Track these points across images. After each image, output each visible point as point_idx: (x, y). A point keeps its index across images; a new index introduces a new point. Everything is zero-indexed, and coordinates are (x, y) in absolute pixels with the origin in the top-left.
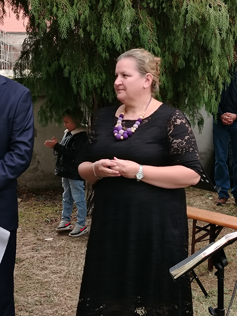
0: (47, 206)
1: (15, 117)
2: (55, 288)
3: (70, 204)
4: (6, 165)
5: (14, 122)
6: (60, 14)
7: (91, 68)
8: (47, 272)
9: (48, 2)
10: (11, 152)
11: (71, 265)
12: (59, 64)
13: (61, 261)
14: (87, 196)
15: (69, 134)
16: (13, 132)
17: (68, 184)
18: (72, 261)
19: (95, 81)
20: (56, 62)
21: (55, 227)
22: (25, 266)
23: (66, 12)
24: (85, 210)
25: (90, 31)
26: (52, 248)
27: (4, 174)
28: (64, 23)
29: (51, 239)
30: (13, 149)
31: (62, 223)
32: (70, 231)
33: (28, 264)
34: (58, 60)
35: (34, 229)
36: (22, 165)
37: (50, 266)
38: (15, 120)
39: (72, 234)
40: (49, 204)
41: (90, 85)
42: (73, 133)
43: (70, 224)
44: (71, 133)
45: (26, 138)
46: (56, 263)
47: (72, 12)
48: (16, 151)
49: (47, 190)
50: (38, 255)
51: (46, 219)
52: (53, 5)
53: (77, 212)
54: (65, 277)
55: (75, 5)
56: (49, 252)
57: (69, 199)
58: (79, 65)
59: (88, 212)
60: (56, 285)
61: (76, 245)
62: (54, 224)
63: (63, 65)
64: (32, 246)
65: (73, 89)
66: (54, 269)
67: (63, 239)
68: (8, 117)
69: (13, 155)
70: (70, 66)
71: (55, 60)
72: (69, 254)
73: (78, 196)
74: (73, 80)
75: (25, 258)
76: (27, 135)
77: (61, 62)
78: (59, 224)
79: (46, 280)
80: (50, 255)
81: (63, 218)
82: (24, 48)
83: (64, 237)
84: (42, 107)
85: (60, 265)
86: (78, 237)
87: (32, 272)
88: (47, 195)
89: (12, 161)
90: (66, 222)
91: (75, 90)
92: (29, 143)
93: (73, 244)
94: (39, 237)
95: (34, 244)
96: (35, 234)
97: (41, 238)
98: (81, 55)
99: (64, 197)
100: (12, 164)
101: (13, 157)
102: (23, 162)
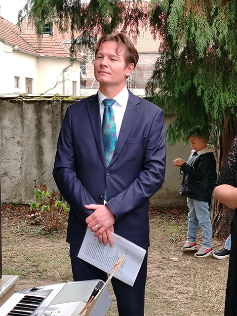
0: (172, 225)
1: (149, 136)
2: (181, 309)
3: (196, 224)
4: (142, 183)
5: (148, 142)
6: (198, 34)
7: (225, 88)
8: (173, 292)
9: (186, 22)
10: (146, 171)
11: (198, 287)
12: (192, 83)
13: (187, 282)
14: (213, 217)
15: (195, 154)
16: (148, 151)
17: (192, 204)
18: (198, 282)
19: (229, 101)
20: (190, 82)
21: (181, 247)
22: (151, 284)
23: (204, 31)
24: (210, 231)
25: (228, 50)
26: (178, 267)
27: (140, 192)
28: (201, 42)
29: (176, 259)
30: (148, 167)
31: (187, 243)
32: (195, 251)
33: (154, 282)
34: (192, 80)
35: (159, 247)
36: (157, 184)
37: (176, 286)
38: (149, 140)
39: (197, 255)
40: (174, 222)
41: (223, 105)
42: (199, 153)
43: (196, 244)
44: (198, 153)
45: (160, 157)
46: (182, 283)
47: (210, 32)
48: (151, 170)
49: (171, 209)
50: (164, 274)
51: (171, 237)
52: (192, 25)
53: (202, 232)
54: (191, 298)
55: (213, 24)
56: (175, 271)
57: (195, 219)
58: (213, 84)
59: (214, 233)
60: (183, 305)
61: (202, 266)
62: (179, 244)
63: (196, 84)
64: (157, 264)
65: (205, 109)
66: (181, 289)
67: (188, 260)
68: (143, 136)
69: (148, 174)
70: (203, 85)
71: (188, 80)
72: (195, 276)
73: (202, 216)
74: (206, 99)
75: (151, 276)
76: (160, 155)
77: (195, 81)
78: (184, 244)
79: (173, 300)
80: (176, 275)
81: (188, 237)
82: (157, 67)
83: (190, 257)
84: (170, 126)
85: (186, 286)
86: (204, 258)
87: (158, 290)
88: (171, 213)
89: (148, 179)
90: (192, 242)
91: (207, 109)
92: (163, 162)
93: (199, 265)
94: (164, 256)
95: (160, 262)
96: (160, 252)
97: (167, 257)
98: (215, 74)
99: (190, 217)
100: (148, 183)
101: (148, 176)
102: (158, 181)
